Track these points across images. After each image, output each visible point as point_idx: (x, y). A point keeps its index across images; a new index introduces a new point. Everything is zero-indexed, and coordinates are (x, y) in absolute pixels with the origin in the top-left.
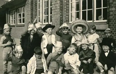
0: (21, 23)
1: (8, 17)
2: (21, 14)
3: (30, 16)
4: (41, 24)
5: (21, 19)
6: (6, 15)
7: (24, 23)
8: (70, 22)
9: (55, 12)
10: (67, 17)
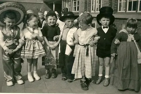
0: (76, 11)
1: (63, 5)
2: (76, 2)
3: (84, 4)
4: (94, 12)
5: (76, 7)
6: (62, 2)
7: (78, 11)
8: (118, 11)
9: (106, 2)
10: (116, 6)
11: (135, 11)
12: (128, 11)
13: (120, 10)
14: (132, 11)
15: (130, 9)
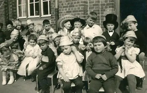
11: (38, 16)
12: (30, 17)
13: (20, 16)
14: (35, 16)
15: (32, 14)
